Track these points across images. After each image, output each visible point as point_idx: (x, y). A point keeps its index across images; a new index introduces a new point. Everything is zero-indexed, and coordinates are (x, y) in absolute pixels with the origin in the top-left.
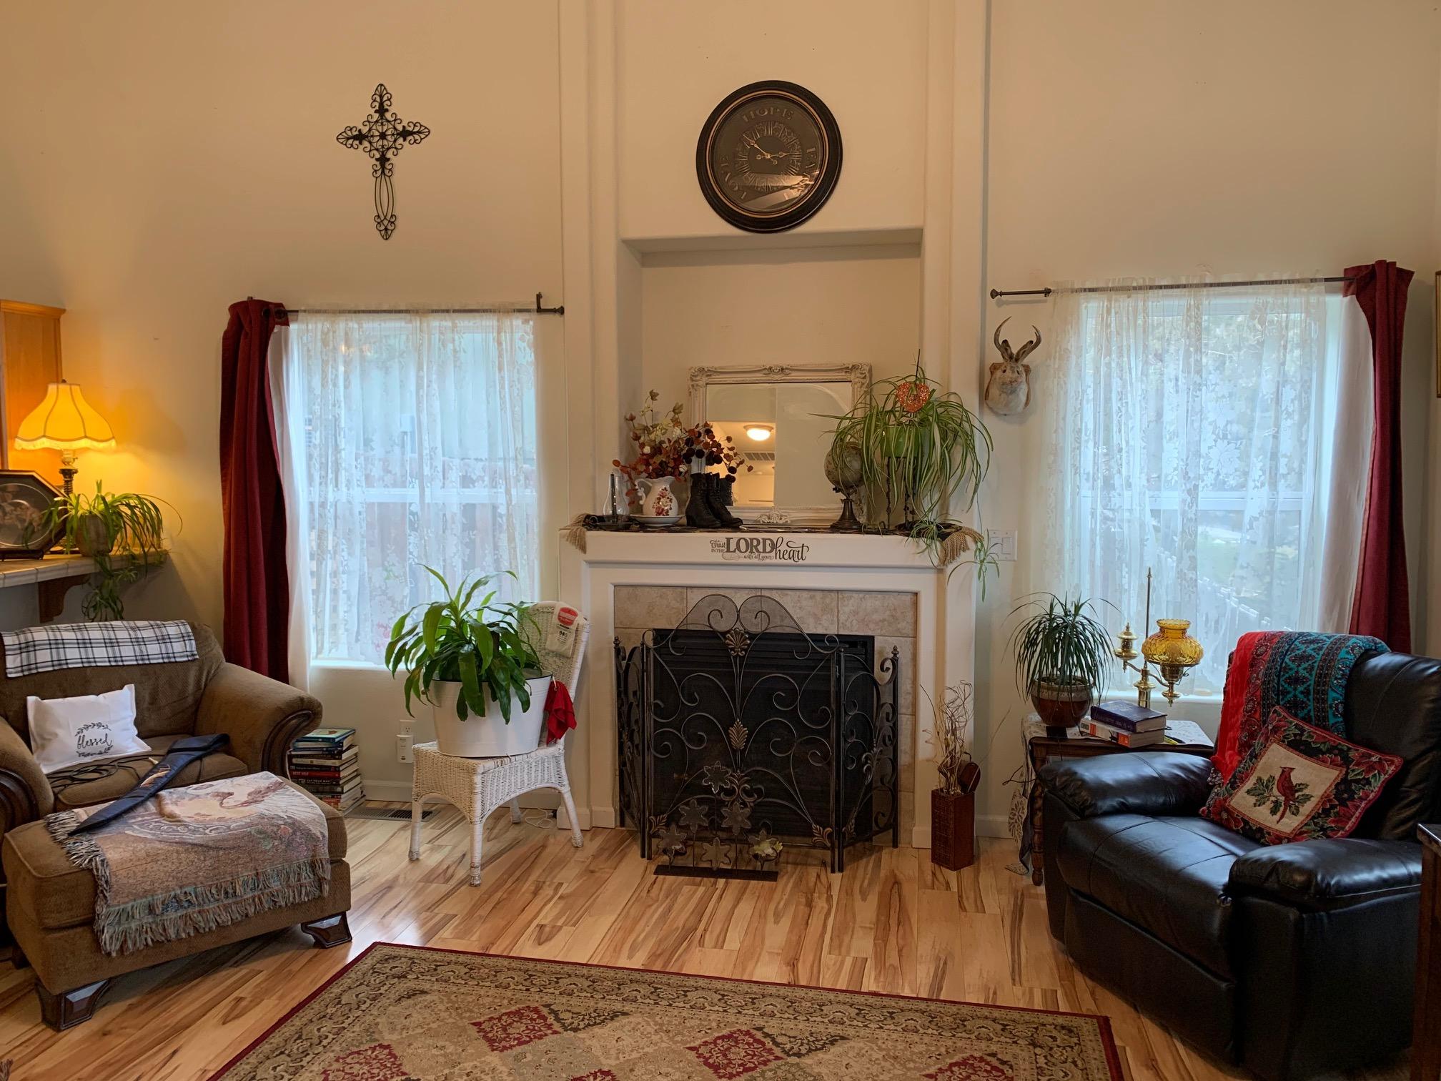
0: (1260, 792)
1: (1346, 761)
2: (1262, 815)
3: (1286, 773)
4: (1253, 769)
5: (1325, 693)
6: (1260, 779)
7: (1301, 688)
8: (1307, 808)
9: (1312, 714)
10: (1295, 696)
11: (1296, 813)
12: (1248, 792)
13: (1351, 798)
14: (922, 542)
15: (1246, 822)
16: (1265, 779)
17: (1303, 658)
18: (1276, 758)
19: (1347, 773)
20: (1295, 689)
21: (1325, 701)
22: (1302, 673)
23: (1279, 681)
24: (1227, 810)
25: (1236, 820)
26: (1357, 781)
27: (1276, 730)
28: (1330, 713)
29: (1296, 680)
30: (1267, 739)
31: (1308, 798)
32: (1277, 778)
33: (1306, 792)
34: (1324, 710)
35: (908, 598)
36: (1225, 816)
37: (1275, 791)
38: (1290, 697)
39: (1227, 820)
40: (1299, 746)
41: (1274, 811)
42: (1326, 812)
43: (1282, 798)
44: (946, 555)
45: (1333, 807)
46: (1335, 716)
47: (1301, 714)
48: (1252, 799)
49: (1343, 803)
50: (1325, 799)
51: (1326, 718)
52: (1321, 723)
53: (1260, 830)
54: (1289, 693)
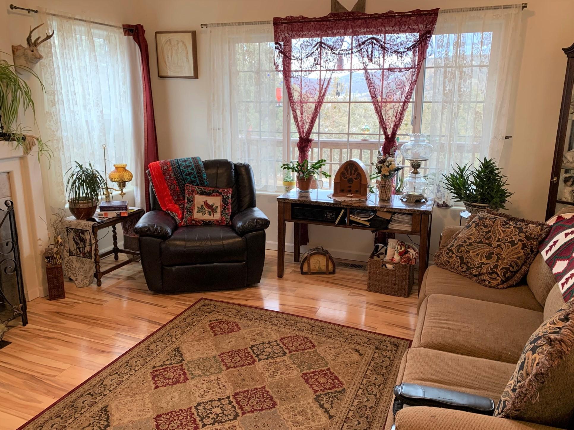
0: (201, 210)
1: (221, 194)
2: (207, 217)
3: (206, 203)
4: (194, 205)
5: (201, 175)
6: (198, 207)
7: (192, 176)
8: (219, 210)
9: (199, 183)
10: (191, 179)
11: (217, 212)
12: (197, 212)
13: (228, 203)
14: (15, 143)
15: (203, 221)
16: (200, 206)
17: (187, 167)
18: (199, 200)
19: (223, 197)
20: (190, 177)
21: (202, 178)
22: (190, 171)
23: (182, 176)
24: (194, 220)
25: (199, 222)
26: (226, 198)
27: (193, 191)
28: (205, 181)
29: (189, 174)
30: (192, 194)
31: (217, 207)
32: (204, 205)
33: (215, 206)
34: (202, 181)
35: (5, 176)
36: (194, 222)
37: (206, 209)
38: (189, 180)
39: (195, 223)
40: (202, 193)
41: (210, 214)
42: (224, 209)
43: (210, 210)
44: (27, 149)
45: (225, 207)
46: (207, 182)
47: (195, 184)
48: (201, 214)
49: (227, 205)
50: (222, 206)
51: (204, 183)
52: (203, 185)
53: (210, 221)
54: (188, 179)
